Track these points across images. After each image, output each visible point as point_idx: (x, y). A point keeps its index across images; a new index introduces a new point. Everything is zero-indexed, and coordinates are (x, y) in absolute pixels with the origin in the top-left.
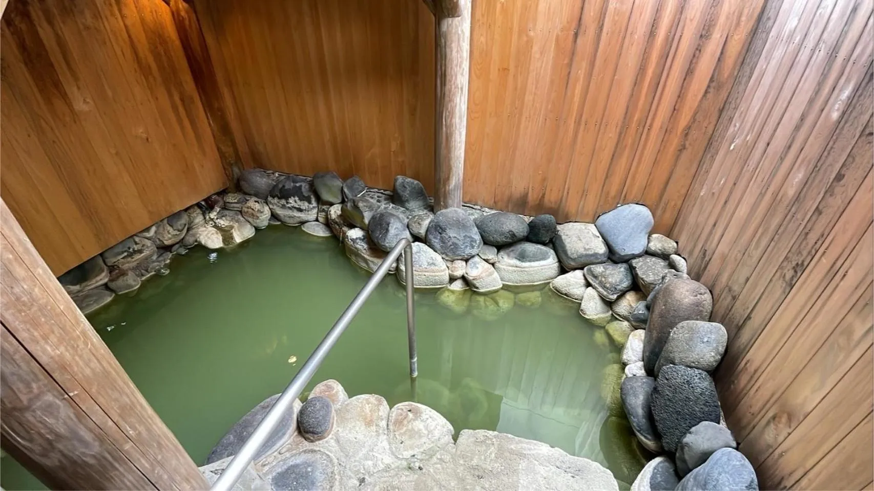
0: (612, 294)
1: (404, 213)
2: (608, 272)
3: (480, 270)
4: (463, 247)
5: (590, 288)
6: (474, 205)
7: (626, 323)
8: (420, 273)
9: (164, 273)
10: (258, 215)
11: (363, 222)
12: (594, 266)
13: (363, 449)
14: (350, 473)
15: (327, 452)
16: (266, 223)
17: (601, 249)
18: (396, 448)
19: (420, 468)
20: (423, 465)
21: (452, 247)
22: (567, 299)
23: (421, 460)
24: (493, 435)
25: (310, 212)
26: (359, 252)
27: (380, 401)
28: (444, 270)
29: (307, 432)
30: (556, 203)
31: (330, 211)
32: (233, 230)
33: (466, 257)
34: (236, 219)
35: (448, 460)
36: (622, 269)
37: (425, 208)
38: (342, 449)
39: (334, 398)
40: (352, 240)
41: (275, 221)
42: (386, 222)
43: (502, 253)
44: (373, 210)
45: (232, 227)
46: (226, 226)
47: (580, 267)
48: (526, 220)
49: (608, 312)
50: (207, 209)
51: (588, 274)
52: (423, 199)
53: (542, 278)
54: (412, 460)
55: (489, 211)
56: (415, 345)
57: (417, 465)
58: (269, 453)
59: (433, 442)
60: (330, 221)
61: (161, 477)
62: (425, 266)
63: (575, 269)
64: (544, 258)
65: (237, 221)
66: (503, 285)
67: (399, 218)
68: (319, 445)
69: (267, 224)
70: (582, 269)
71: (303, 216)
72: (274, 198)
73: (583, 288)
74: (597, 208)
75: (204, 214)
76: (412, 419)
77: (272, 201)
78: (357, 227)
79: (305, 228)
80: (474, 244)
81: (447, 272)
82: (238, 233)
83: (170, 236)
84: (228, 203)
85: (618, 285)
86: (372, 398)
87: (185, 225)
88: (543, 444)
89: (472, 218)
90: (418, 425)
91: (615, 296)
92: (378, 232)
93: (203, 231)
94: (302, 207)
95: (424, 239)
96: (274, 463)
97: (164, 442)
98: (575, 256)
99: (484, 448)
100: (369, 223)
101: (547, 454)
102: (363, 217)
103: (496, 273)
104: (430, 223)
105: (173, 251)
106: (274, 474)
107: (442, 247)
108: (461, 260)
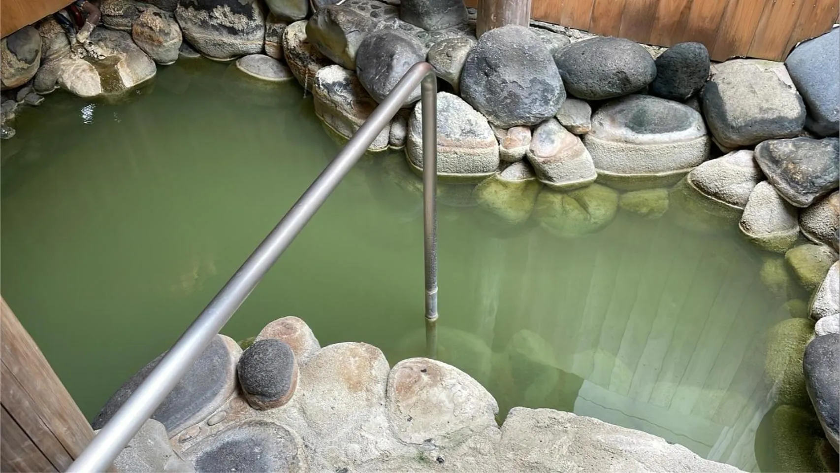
0: (805, 194)
1: (419, 36)
2: (801, 153)
3: (558, 144)
4: (527, 101)
5: (763, 184)
6: (554, 24)
7: (825, 249)
8: (448, 149)
9: (7, 135)
10: (161, 39)
11: (345, 52)
12: (775, 141)
13: (344, 425)
14: (323, 461)
15: (285, 426)
16: (174, 55)
17: (792, 108)
18: (400, 427)
19: (440, 460)
20: (445, 456)
21: (508, 101)
22: (716, 202)
23: (442, 448)
24: (566, 417)
25: (250, 36)
26: (338, 109)
27: (373, 353)
28: (491, 145)
29: (253, 394)
30: (712, 19)
31: (287, 34)
32: (119, 66)
33: (532, 120)
34: (123, 46)
35: (487, 451)
36: (829, 148)
37: (461, 29)
38: (310, 424)
39: (297, 346)
40: (327, 86)
41: (190, 53)
42: (388, 52)
43: (600, 116)
44: (363, 30)
45: (116, 60)
46: (107, 58)
47: (747, 143)
48: (652, 53)
49: (793, 228)
50: (72, 25)
51: (762, 157)
52: (457, 11)
53: (673, 165)
54: (427, 447)
55: (582, 35)
56: (437, 265)
57: (435, 454)
58: (192, 421)
59: (462, 422)
60: (287, 52)
61: (19, 402)
62: (457, 136)
63: (737, 148)
64: (680, 125)
65: (125, 50)
66: (599, 175)
67: (411, 46)
68: (272, 415)
69: (177, 57)
70: (751, 147)
71: (238, 43)
72: (186, 7)
73: (750, 184)
74: (793, 30)
75: (67, 34)
76: (427, 384)
77: (183, 14)
78: (334, 63)
79: (243, 66)
80: (550, 97)
81: (496, 149)
82: (128, 70)
83: (12, 71)
84: (108, 16)
85: (817, 177)
86: (362, 349)
87: (37, 52)
88: (653, 436)
89: (549, 47)
90: (438, 394)
91: (810, 198)
92: (373, 71)
93: (68, 65)
94: (236, 26)
95: (455, 86)
96: (199, 439)
97: (21, 347)
98: (740, 122)
99: (551, 436)
100: (357, 54)
101: (660, 453)
102: (345, 44)
103: (586, 152)
104: (468, 55)
105: (18, 98)
106: (200, 454)
107: (488, 101)
108: (524, 126)
